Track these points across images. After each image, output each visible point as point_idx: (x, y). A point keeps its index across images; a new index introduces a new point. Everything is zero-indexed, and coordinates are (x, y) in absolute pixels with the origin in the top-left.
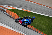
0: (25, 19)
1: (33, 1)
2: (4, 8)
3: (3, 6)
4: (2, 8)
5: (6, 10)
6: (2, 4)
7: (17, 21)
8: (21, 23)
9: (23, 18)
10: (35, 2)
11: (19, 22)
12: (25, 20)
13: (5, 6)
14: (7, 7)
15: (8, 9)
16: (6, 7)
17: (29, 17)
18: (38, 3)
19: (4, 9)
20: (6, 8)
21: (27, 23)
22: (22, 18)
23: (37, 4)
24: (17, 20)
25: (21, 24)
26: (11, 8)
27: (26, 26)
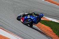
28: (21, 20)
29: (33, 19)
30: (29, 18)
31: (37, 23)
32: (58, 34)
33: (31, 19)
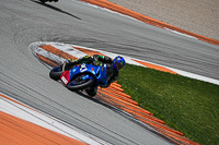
0: (83, 66)
1: (182, 28)
2: (59, 56)
4: (54, 57)
6: (54, 40)
10: (192, 32)
12: (83, 68)
13: (64, 48)
16: (70, 53)
18: (204, 35)
23: (201, 42)
28: (63, 78)
29: (97, 75)
30: (86, 73)
31: (109, 83)
32: (136, 98)
33: (90, 74)
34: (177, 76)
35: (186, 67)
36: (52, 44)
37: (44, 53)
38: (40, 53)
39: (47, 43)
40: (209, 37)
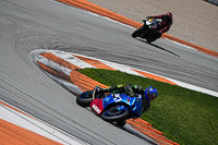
0: (117, 96)
2: (60, 64)
3: (58, 55)
4: (54, 65)
5: (68, 72)
6: (55, 48)
7: (83, 101)
8: (99, 111)
9: (111, 91)
10: (192, 42)
11: (94, 106)
12: (118, 98)
13: (65, 56)
14: (73, 62)
15: (77, 70)
16: (71, 61)
17: (133, 88)
19: (62, 68)
20: (69, 66)
21: (123, 111)
22: (106, 91)
23: (200, 53)
24: (83, 96)
25: (99, 115)
26: (90, 66)
27: (120, 124)
29: (133, 106)
34: (176, 87)
35: (184, 78)
36: (53, 52)
37: (44, 60)
38: (41, 61)
39: (48, 51)
40: (209, 48)
